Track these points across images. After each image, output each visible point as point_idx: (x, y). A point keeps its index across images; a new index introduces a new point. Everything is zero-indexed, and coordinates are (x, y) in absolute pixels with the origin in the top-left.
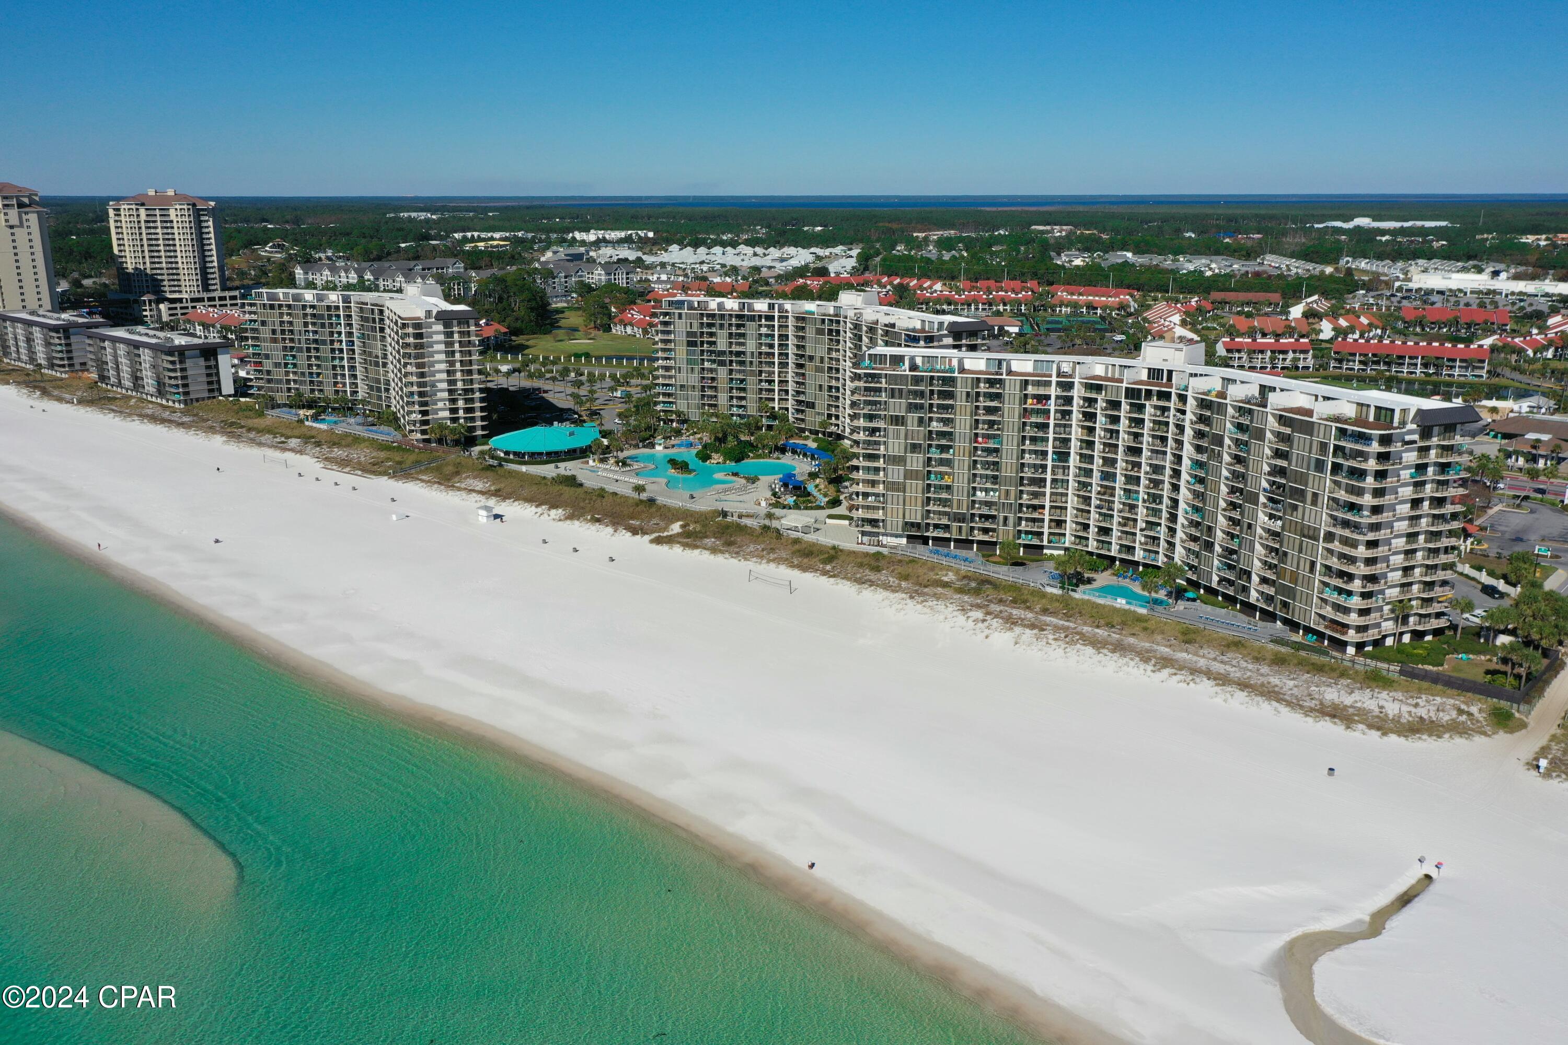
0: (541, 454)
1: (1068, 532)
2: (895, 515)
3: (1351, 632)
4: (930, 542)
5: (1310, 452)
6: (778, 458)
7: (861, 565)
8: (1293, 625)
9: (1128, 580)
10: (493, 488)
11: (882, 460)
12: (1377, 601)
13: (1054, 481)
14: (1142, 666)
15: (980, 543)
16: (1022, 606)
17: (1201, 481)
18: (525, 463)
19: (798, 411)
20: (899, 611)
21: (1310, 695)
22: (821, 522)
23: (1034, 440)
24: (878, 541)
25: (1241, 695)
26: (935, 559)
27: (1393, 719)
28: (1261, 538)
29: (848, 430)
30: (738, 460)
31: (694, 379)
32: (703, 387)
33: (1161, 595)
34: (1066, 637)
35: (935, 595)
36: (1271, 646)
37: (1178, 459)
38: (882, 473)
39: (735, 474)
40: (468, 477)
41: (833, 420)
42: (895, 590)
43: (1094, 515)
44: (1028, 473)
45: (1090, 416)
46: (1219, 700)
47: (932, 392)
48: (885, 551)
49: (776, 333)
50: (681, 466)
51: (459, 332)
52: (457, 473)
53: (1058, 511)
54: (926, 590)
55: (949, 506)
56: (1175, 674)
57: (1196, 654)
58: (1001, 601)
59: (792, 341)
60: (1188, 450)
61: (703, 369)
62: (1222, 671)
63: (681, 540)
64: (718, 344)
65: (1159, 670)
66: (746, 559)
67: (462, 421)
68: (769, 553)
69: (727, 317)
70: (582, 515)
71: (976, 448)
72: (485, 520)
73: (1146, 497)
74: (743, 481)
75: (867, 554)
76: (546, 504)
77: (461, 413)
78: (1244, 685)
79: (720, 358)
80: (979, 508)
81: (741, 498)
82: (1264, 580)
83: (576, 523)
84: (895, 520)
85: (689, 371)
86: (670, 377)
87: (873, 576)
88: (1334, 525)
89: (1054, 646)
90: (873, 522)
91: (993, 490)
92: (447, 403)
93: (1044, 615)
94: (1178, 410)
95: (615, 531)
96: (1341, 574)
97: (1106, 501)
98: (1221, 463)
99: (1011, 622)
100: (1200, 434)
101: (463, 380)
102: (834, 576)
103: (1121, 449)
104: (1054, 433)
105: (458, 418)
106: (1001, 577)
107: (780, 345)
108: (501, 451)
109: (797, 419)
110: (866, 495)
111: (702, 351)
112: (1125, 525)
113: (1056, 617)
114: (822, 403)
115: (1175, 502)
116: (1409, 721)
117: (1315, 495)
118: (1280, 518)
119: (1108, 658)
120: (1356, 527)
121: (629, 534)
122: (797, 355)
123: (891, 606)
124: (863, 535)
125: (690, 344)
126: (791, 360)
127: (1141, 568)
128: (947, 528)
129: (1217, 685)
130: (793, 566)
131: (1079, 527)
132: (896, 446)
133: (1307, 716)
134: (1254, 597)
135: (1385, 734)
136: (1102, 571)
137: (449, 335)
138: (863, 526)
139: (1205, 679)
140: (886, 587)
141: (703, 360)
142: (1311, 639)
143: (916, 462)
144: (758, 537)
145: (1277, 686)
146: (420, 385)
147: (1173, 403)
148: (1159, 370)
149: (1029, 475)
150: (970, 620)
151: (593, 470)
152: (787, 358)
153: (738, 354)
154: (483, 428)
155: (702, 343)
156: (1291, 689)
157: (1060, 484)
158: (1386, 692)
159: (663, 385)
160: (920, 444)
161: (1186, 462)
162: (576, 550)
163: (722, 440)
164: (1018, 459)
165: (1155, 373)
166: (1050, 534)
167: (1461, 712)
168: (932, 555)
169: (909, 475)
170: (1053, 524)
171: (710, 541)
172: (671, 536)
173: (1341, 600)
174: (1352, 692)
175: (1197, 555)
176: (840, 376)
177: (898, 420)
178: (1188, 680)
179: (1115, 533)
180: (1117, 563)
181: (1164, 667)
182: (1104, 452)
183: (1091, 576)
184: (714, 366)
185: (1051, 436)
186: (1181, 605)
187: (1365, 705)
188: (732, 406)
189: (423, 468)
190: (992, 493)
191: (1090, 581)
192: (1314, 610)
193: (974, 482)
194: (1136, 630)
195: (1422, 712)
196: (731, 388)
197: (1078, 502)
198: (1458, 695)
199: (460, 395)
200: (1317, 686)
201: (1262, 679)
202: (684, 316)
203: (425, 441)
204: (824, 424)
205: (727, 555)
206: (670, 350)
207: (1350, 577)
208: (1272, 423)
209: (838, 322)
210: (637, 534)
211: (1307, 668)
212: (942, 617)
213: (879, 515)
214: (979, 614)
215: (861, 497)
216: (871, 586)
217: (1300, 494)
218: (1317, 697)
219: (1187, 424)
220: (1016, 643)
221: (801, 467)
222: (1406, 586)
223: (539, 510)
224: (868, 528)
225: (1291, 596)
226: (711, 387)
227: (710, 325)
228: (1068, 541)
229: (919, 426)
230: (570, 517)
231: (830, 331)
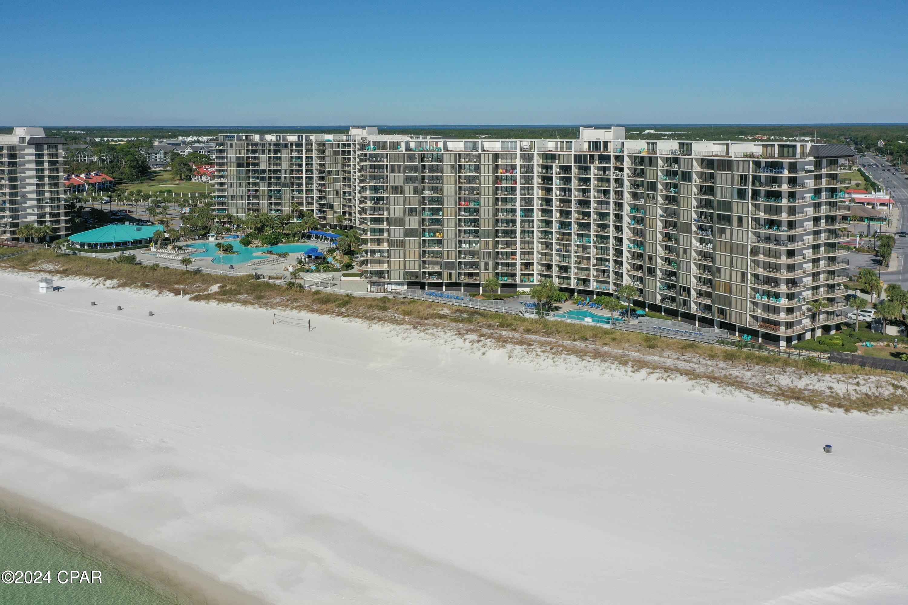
0: (110, 244)
1: (535, 273)
2: (397, 266)
3: (782, 329)
4: (426, 287)
5: (732, 184)
6: (305, 242)
7: (370, 307)
8: (731, 328)
9: (586, 307)
10: (61, 269)
11: (385, 223)
12: (799, 301)
13: (522, 232)
14: (623, 368)
15: (467, 285)
16: (509, 328)
17: (640, 221)
18: (96, 252)
19: (320, 211)
20: (404, 339)
21: (768, 382)
22: (337, 280)
23: (504, 200)
24: (384, 289)
25: (714, 386)
26: (432, 299)
27: (844, 398)
28: (695, 260)
29: (358, 222)
30: (273, 244)
31: (242, 191)
32: (249, 197)
33: (616, 315)
34: (551, 349)
35: (434, 325)
36: (718, 346)
37: (620, 206)
38: (385, 234)
39: (270, 252)
40: (42, 263)
41: (347, 216)
42: (400, 323)
43: (555, 258)
44: (502, 227)
45: (547, 179)
46: (697, 392)
47: (424, 166)
48: (390, 296)
49: (304, 156)
50: (228, 249)
51: (49, 154)
52: (34, 260)
53: (527, 256)
54: (426, 321)
55: (441, 257)
56: (652, 373)
57: (661, 356)
58: (490, 326)
59: (315, 161)
60: (627, 198)
61: (249, 184)
62: (688, 368)
63: (217, 297)
64: (260, 165)
65: (637, 370)
66: (272, 308)
67: (48, 224)
68: (292, 303)
69: (267, 145)
70: (134, 283)
71: (460, 209)
72: (44, 291)
73: (595, 239)
74: (276, 256)
75: (375, 299)
76: (103, 276)
77: (48, 217)
78: (713, 379)
79: (260, 175)
80: (465, 258)
81: (273, 267)
82: (700, 294)
83: (127, 289)
84: (397, 273)
85: (238, 185)
86: (224, 190)
87: (381, 314)
88: (758, 242)
89: (543, 358)
90: (380, 274)
91: (474, 242)
92: (36, 210)
93: (528, 334)
94: (616, 169)
95: (160, 293)
96: (768, 281)
97: (563, 245)
98: (656, 204)
99: (502, 341)
100: (635, 185)
101: (51, 192)
102: (348, 316)
103: (573, 203)
104: (521, 195)
105: (45, 222)
106: (487, 309)
107: (307, 164)
108: (77, 243)
109: (320, 217)
110: (373, 252)
111: (248, 171)
112: (580, 263)
113: (539, 335)
114: (338, 207)
115: (619, 240)
116: (858, 398)
117: (740, 219)
118: (710, 241)
119: (592, 363)
120: (777, 240)
121: (172, 294)
122: (319, 171)
123: (397, 335)
124: (371, 285)
125: (239, 165)
126: (315, 175)
127: (595, 297)
128: (439, 274)
129: (690, 379)
130: (312, 311)
131: (543, 268)
132: (397, 210)
133: (776, 400)
134: (693, 307)
135: (847, 410)
136: (565, 301)
137: (40, 156)
138: (371, 277)
139: (678, 375)
140: (393, 321)
141: (249, 177)
142: (747, 338)
143: (413, 222)
144: (284, 291)
145: (738, 377)
146: (11, 195)
147: (613, 163)
148: (597, 142)
149: (503, 228)
150: (467, 342)
151: (154, 254)
152: (312, 174)
153: (276, 171)
154: (67, 229)
155: (248, 164)
156: (750, 379)
157: (527, 234)
158: (828, 375)
159: (219, 196)
160: (416, 208)
161: (626, 207)
162: (120, 308)
163: (260, 230)
164: (493, 216)
165: (594, 145)
166: (522, 275)
167: (895, 387)
168: (428, 296)
169: (409, 233)
170: (523, 267)
171: (241, 297)
172: (209, 294)
173: (772, 302)
174: (801, 378)
175: (641, 280)
176: (352, 184)
177: (398, 190)
178: (664, 377)
179: (573, 270)
180: (576, 294)
181: (642, 367)
182: (560, 206)
183: (557, 305)
184: (257, 181)
185: (518, 197)
186: (634, 322)
187: (816, 387)
188: (271, 210)
189: (5, 258)
190: (474, 245)
191: (557, 309)
192: (748, 313)
193: (460, 237)
194: (607, 340)
195: (864, 389)
196: (271, 197)
197: (542, 249)
198: (886, 373)
199: (47, 203)
200: (771, 375)
201: (724, 372)
202: (234, 145)
203: (14, 239)
204: (339, 220)
205: (256, 306)
206: (223, 171)
207: (776, 282)
208: (696, 167)
209: (349, 145)
210: (180, 294)
211: (755, 361)
212: (442, 341)
213: (385, 267)
214: (475, 337)
215: (369, 254)
216: (379, 321)
217: (728, 220)
218: (773, 383)
219: (625, 178)
220: (510, 357)
221: (322, 246)
222: (815, 288)
223: (97, 281)
224: (375, 279)
225: (727, 303)
226: (255, 197)
227: (254, 152)
228: (536, 280)
229: (414, 194)
230: (123, 285)
231: (344, 152)
